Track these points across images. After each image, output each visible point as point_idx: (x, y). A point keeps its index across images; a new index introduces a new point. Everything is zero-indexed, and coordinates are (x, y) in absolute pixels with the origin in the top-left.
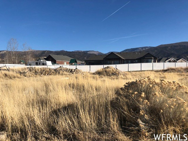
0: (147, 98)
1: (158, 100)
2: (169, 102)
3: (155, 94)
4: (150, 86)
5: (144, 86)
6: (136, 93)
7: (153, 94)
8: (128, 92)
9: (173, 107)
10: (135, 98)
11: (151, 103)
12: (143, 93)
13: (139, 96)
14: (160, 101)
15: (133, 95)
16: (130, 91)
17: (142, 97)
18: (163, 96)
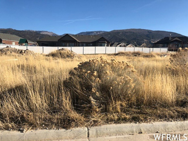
0: (99, 76)
1: (108, 78)
2: (118, 79)
3: (106, 73)
4: (102, 65)
5: (96, 65)
6: (89, 72)
7: (104, 73)
8: (81, 71)
9: (121, 84)
10: (88, 77)
11: (102, 82)
12: (96, 72)
13: (91, 75)
14: (110, 79)
15: (86, 74)
16: (84, 70)
17: (94, 76)
18: (113, 74)
